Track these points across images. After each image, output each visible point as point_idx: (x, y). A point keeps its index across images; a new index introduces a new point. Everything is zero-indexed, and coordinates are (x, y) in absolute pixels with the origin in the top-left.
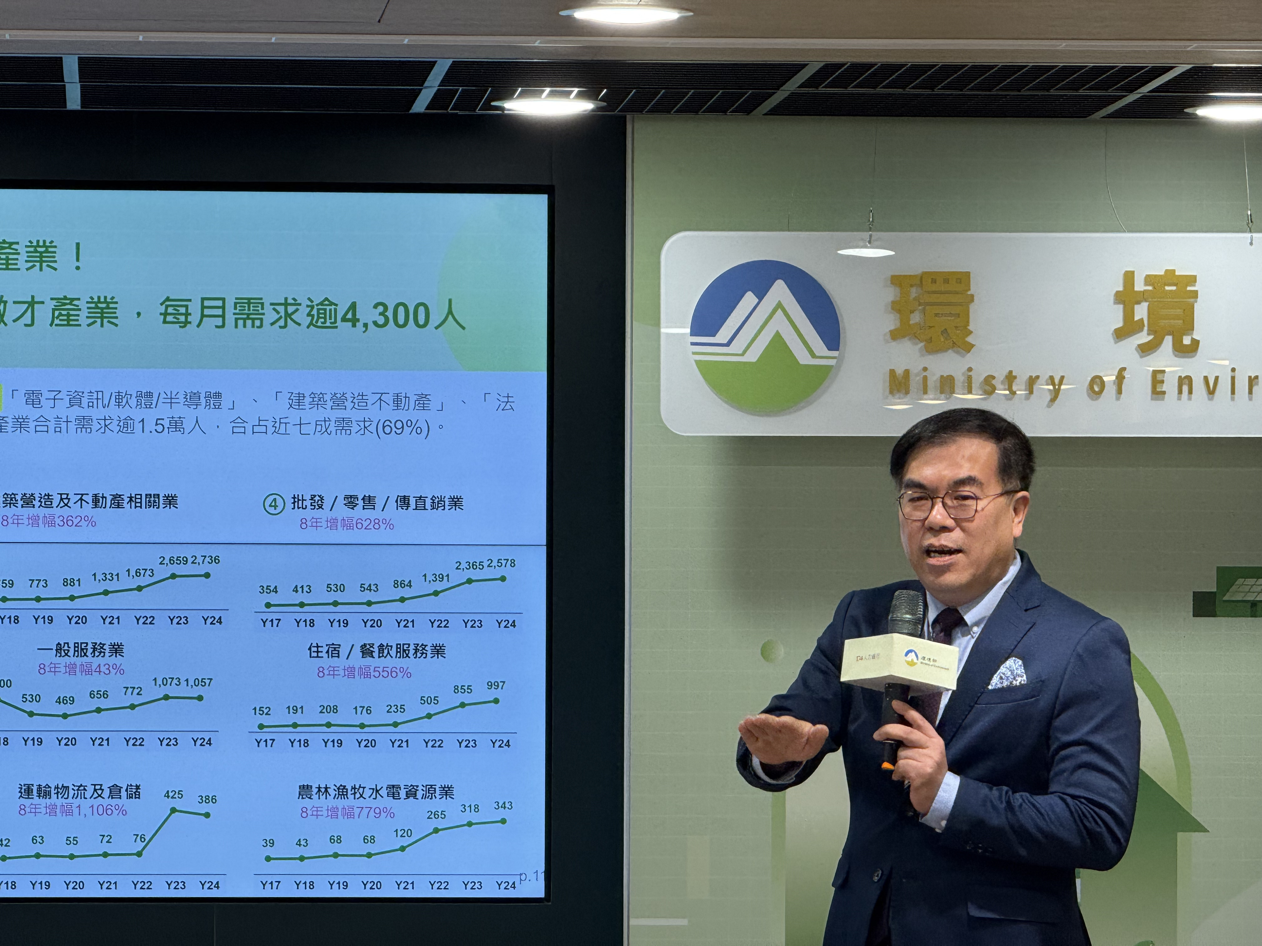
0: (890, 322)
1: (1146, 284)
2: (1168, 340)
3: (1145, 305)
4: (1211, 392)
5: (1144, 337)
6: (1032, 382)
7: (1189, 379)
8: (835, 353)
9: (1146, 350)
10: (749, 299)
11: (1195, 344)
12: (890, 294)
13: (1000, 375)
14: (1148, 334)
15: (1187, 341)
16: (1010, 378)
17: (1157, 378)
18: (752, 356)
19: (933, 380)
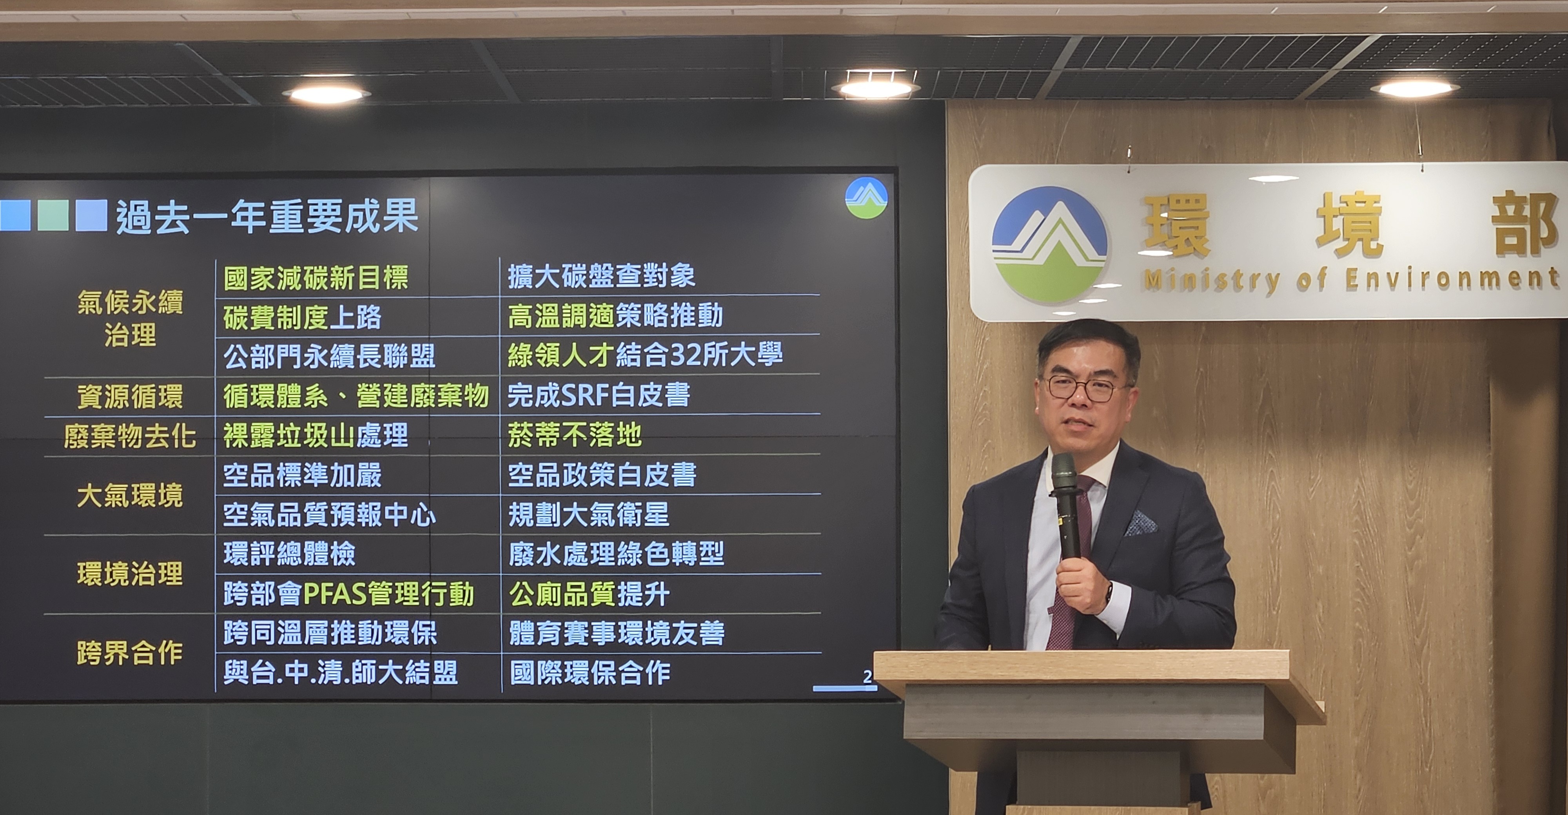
0: (1144, 233)
1: (1341, 202)
2: (1359, 244)
3: (1341, 218)
4: (1393, 285)
5: (1340, 243)
6: (1254, 278)
7: (1376, 275)
8: (1104, 257)
9: (1341, 253)
10: (1037, 216)
11: (1380, 247)
12: (1145, 211)
13: (1230, 274)
14: (1344, 241)
16: (1238, 275)
17: (1351, 274)
18: (1040, 260)
19: (1181, 274)
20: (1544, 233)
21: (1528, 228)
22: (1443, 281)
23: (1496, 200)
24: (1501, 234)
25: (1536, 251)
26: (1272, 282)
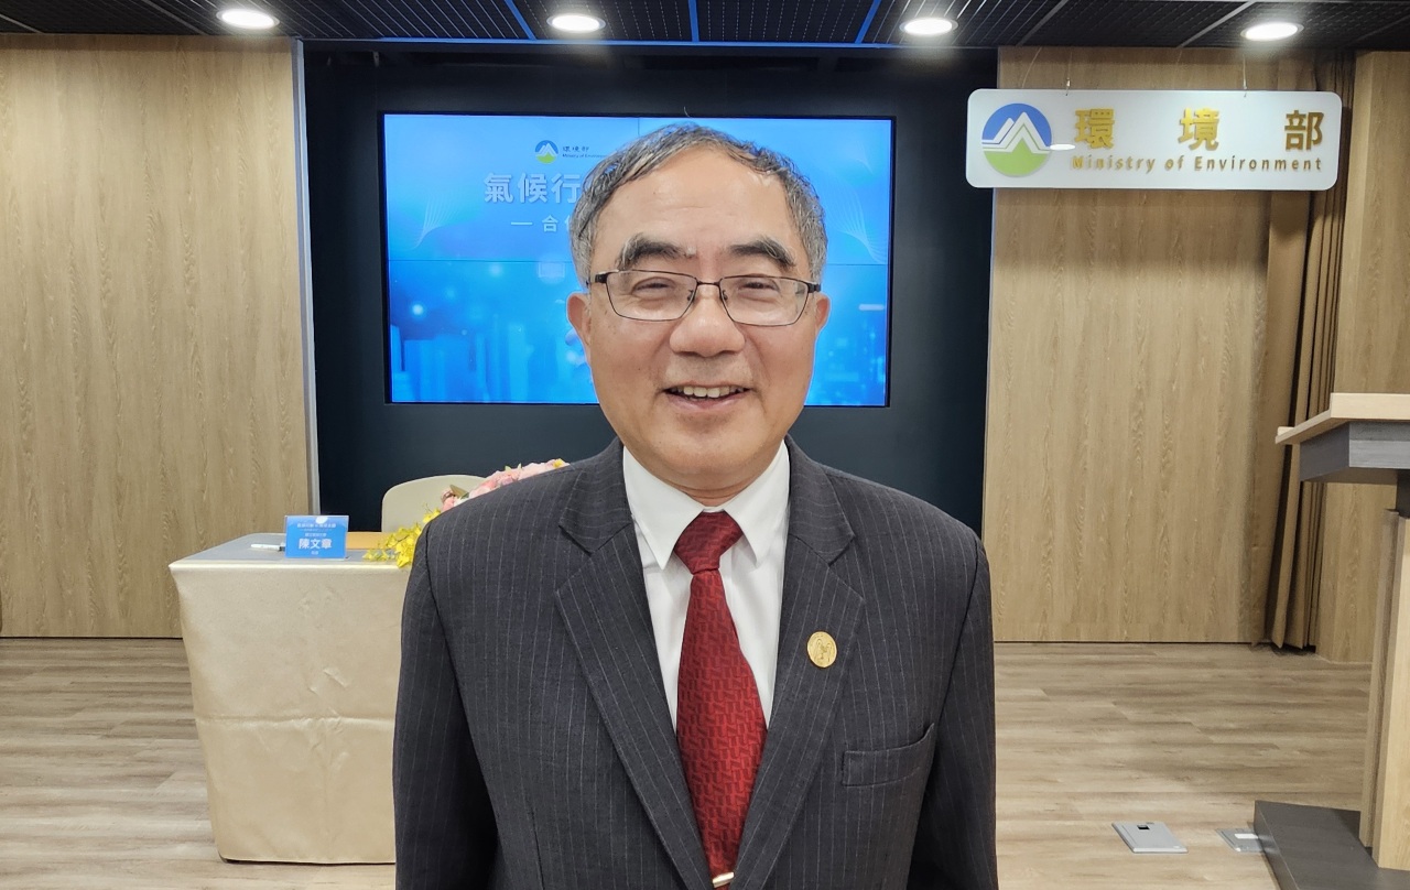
0: (1075, 133)
1: (1194, 116)
2: (1204, 142)
3: (1193, 126)
4: (1222, 167)
5: (1192, 141)
6: (1139, 162)
7: (1213, 161)
8: (1048, 148)
9: (1192, 147)
10: (1010, 121)
11: (1217, 144)
12: (1075, 119)
13: (1125, 159)
14: (1194, 139)
16: (1129, 160)
17: (1198, 160)
18: (1010, 149)
19: (1094, 159)
20: (1315, 136)
21: (1305, 133)
22: (1253, 165)
23: (1288, 116)
24: (1289, 137)
25: (1309, 148)
26: (1150, 164)
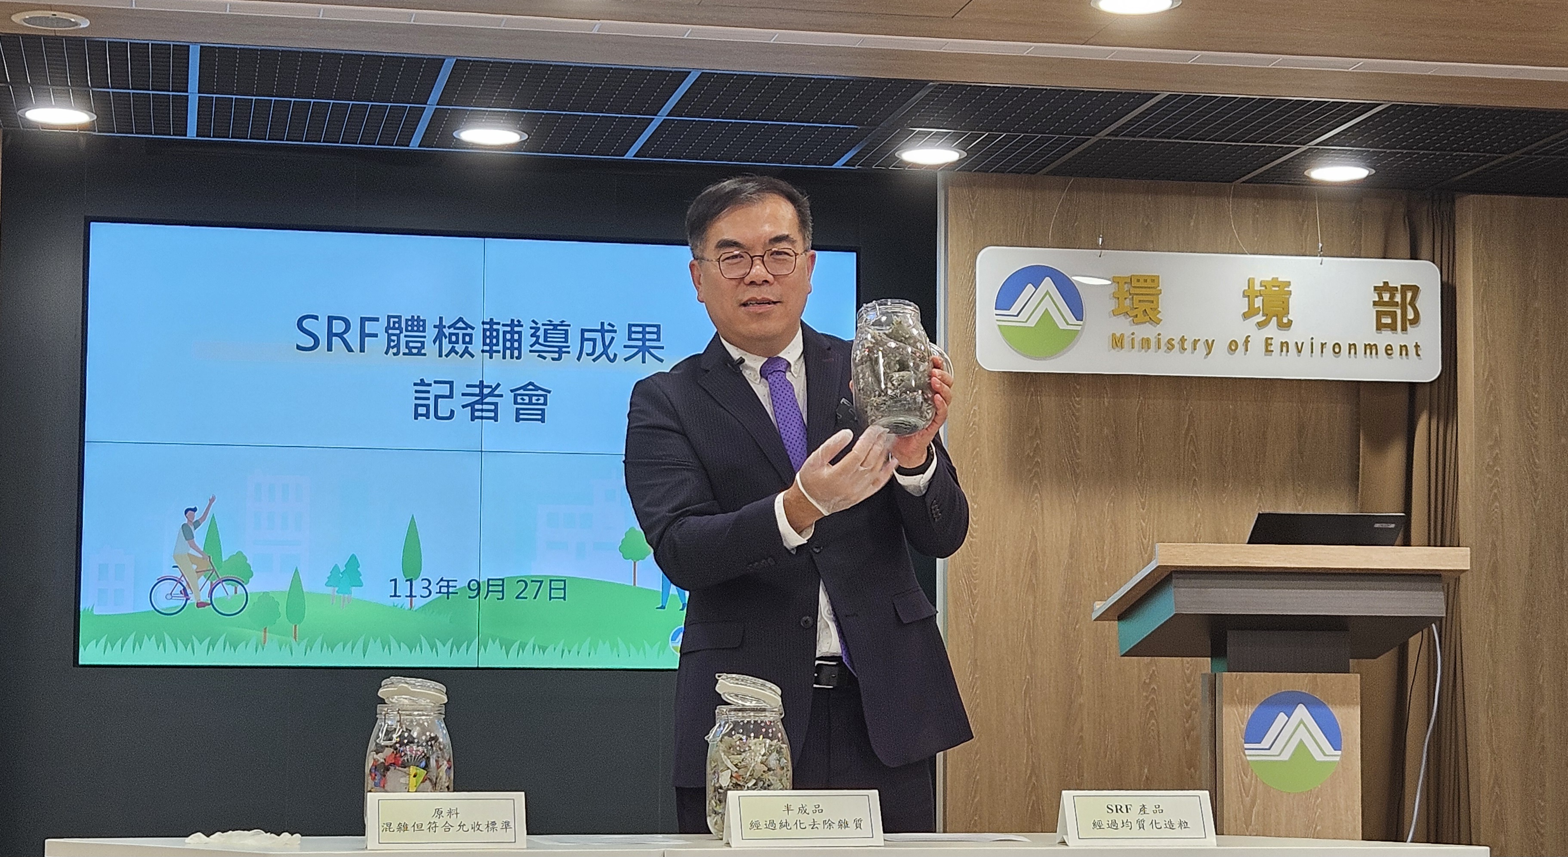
0: (1112, 305)
1: (1261, 286)
3: (1260, 298)
5: (1260, 318)
6: (1196, 342)
7: (1287, 343)
8: (1081, 323)
9: (1261, 325)
10: (1030, 288)
11: (1290, 322)
12: (1113, 288)
13: (1177, 339)
14: (1263, 316)
15: (1285, 320)
16: (1183, 340)
17: (1268, 342)
18: (1032, 323)
19: (1138, 338)
20: (1411, 315)
21: (1399, 312)
22: (1337, 350)
23: (1376, 288)
24: (1379, 315)
25: (1404, 329)
26: (1209, 346)
